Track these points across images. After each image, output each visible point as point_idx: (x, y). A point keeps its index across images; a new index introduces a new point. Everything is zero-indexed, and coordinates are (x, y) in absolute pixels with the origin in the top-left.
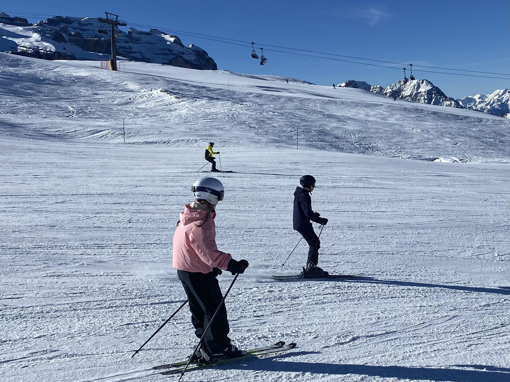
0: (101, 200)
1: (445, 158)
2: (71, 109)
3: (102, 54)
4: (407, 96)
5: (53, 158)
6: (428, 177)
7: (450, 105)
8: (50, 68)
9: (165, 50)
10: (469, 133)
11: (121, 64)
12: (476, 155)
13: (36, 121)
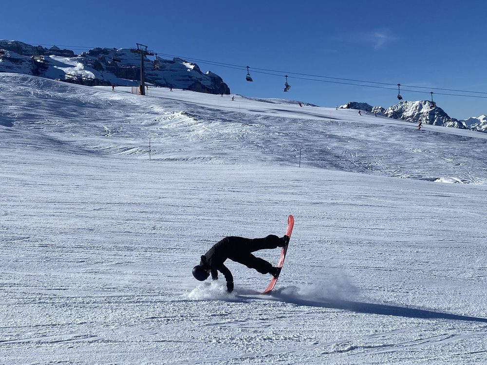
0: (130, 209)
1: (446, 178)
2: (107, 129)
3: (132, 81)
4: (408, 117)
5: (92, 171)
6: (428, 198)
7: (453, 126)
8: (91, 93)
9: (186, 76)
10: (472, 153)
12: (479, 176)
13: (78, 139)
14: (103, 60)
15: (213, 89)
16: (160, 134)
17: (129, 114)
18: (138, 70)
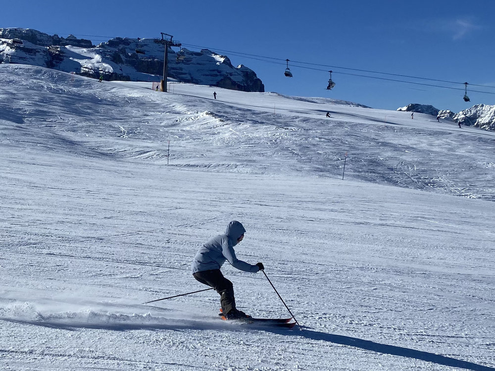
3: (154, 75)
9: (214, 70)
11: (172, 85)
14: (123, 51)
15: (245, 86)
18: (160, 64)
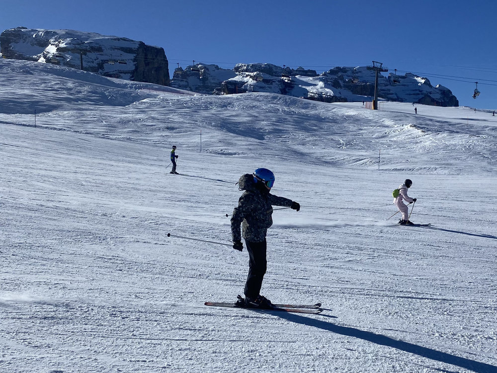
2: (342, 142)
3: (366, 96)
9: (416, 90)
11: (380, 104)
14: (342, 78)
15: (442, 102)
16: (389, 146)
17: (362, 128)
18: (372, 87)
